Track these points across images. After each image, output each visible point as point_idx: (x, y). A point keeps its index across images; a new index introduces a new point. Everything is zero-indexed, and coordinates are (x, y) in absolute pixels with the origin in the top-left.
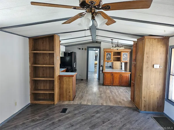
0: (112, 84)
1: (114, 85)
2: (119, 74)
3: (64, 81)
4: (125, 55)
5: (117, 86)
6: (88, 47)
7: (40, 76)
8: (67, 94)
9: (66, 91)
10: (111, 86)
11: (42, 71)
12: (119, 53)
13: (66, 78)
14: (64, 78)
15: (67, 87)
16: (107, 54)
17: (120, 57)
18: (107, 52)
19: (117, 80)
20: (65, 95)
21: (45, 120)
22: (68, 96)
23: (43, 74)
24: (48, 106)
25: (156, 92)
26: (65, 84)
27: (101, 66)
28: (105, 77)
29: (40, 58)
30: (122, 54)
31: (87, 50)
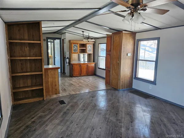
0: (80, 75)
1: (82, 75)
2: (86, 65)
3: (49, 74)
4: (89, 47)
5: (85, 76)
6: (48, 38)
7: (18, 72)
8: (52, 87)
9: (52, 85)
10: (79, 76)
11: (20, 65)
12: (84, 45)
13: (51, 70)
14: (49, 71)
15: (52, 81)
16: (74, 46)
17: (85, 48)
18: (74, 43)
19: (84, 71)
20: (50, 89)
21: (53, 113)
22: (54, 90)
23: (22, 69)
24: (39, 103)
25: (128, 74)
26: (50, 78)
27: (67, 58)
28: (73, 68)
29: (17, 49)
30: (88, 45)
31: (46, 41)
